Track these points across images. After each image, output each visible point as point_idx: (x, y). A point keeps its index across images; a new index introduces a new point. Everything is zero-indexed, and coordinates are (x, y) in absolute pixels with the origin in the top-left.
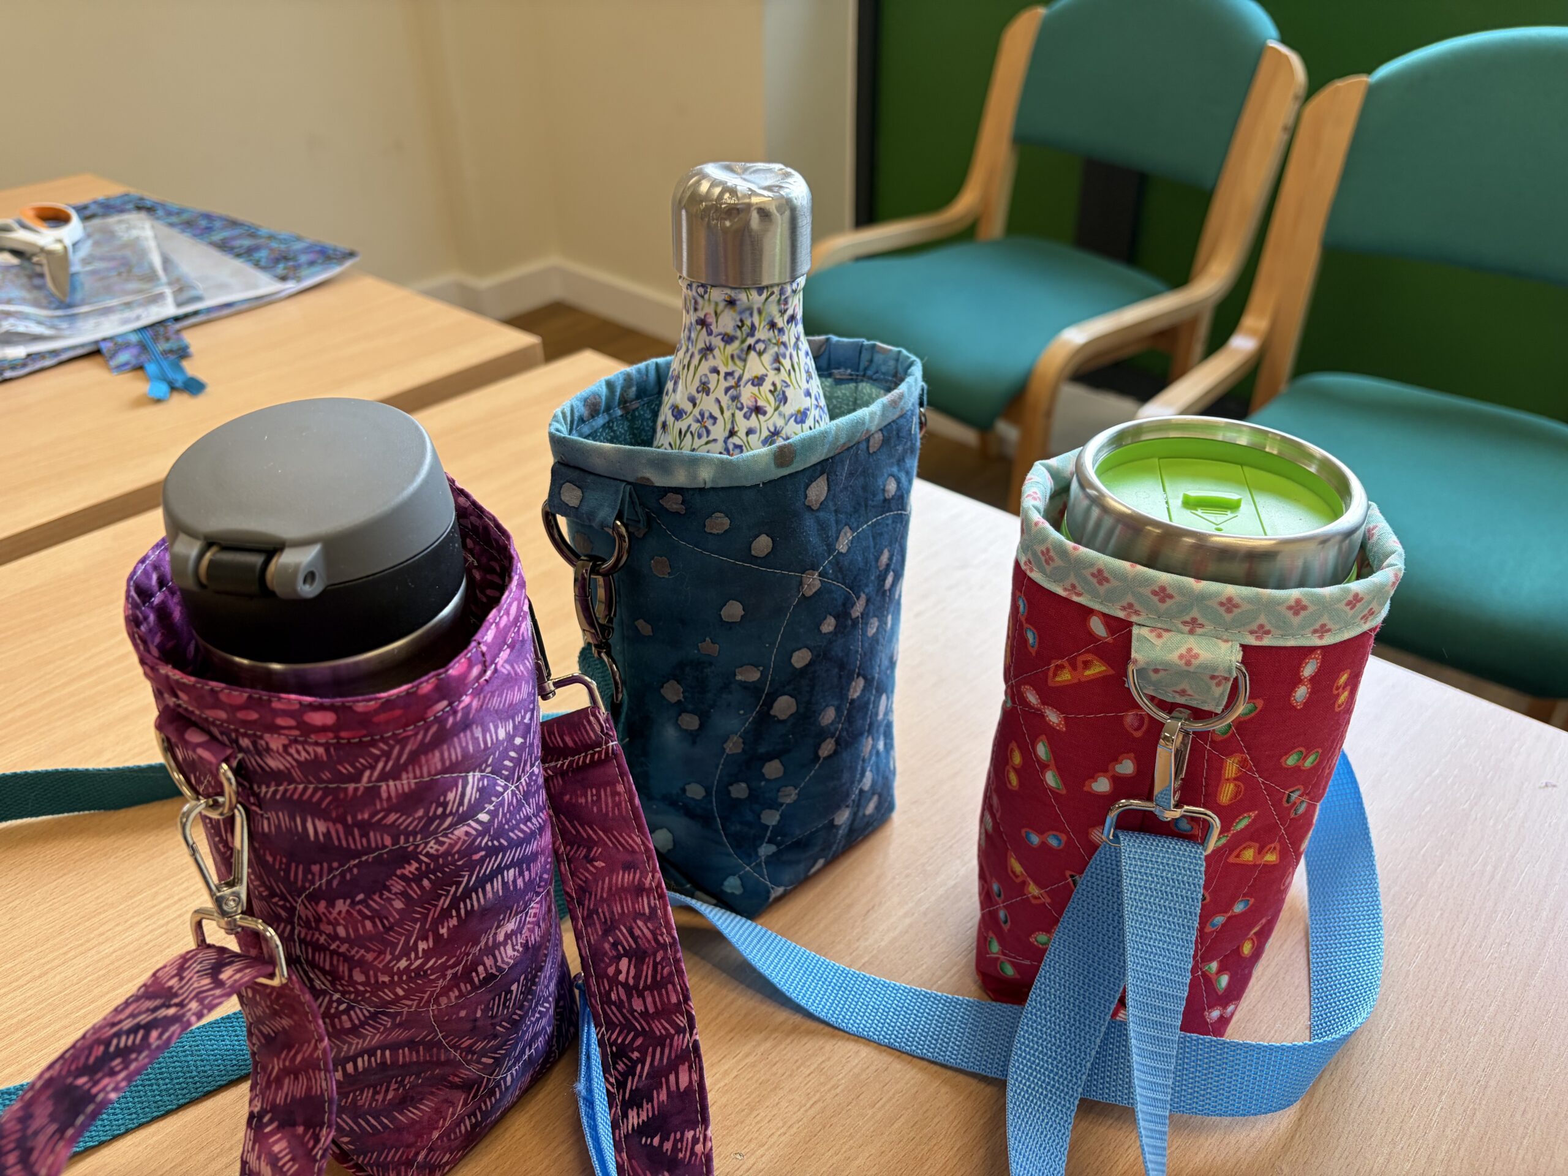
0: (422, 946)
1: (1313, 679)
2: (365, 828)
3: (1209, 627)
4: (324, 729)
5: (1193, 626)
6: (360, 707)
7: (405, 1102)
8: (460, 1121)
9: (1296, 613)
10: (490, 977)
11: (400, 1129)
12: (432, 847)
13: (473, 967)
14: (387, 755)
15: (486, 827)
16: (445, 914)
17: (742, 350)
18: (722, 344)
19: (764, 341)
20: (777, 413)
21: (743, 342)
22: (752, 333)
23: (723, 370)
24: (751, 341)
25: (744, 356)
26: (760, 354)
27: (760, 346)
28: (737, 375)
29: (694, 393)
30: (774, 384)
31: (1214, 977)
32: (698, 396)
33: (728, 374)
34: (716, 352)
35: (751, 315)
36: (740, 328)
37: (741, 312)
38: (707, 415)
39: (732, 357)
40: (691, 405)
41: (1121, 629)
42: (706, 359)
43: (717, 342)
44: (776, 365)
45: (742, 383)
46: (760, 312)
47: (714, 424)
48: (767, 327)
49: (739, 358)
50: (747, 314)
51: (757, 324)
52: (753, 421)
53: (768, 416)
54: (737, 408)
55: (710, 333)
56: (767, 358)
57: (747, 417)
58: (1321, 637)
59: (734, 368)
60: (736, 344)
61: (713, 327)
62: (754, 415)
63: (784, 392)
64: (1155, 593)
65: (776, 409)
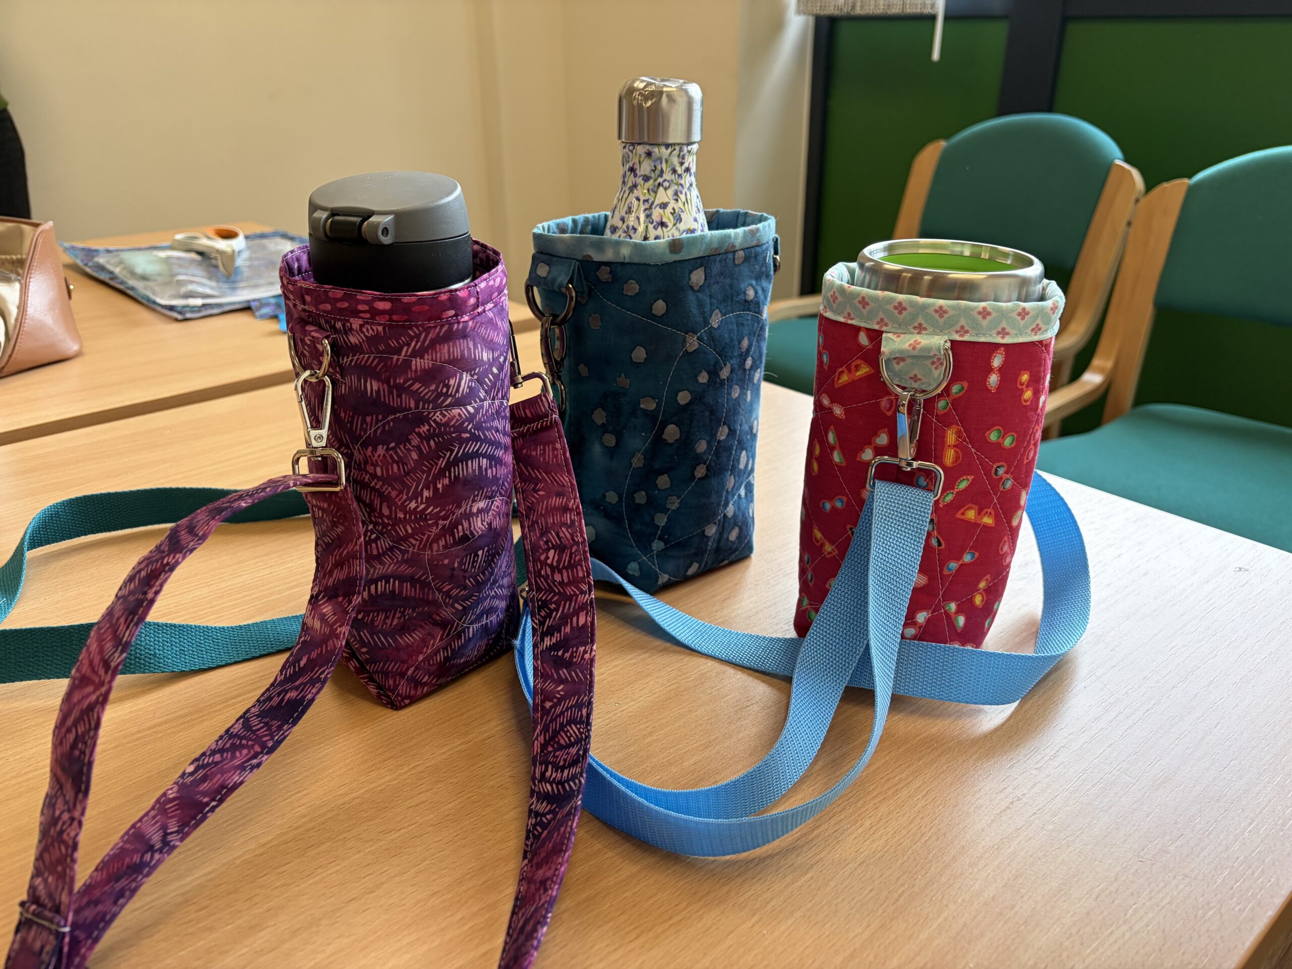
0: (426, 494)
1: (1001, 370)
2: (401, 389)
3: (930, 330)
4: (384, 312)
5: (920, 329)
6: (406, 299)
7: (404, 629)
8: (436, 652)
9: (984, 318)
10: (465, 538)
11: (398, 648)
12: (438, 416)
13: (455, 525)
14: (418, 337)
15: (471, 419)
16: (441, 473)
17: (654, 186)
18: (642, 182)
19: (668, 181)
20: (674, 227)
21: (655, 180)
22: (661, 175)
23: (642, 198)
24: (660, 180)
25: (655, 189)
26: (666, 189)
27: (666, 184)
28: (650, 201)
29: (624, 214)
30: (674, 209)
31: (953, 616)
32: (626, 216)
33: (646, 201)
34: (639, 187)
35: (661, 163)
36: (654, 171)
37: (655, 161)
38: (630, 228)
39: (648, 190)
40: (621, 222)
41: (876, 336)
42: (633, 193)
43: (640, 180)
44: (675, 197)
45: (653, 207)
46: (667, 161)
47: (635, 233)
48: (671, 172)
49: (653, 191)
50: (659, 162)
51: (664, 169)
52: (659, 231)
53: (669, 228)
54: (650, 222)
55: (635, 176)
56: (670, 192)
57: (655, 228)
58: (1003, 338)
59: (650, 197)
60: (651, 181)
61: (638, 172)
62: (660, 227)
63: (680, 215)
64: (896, 308)
65: (674, 225)
